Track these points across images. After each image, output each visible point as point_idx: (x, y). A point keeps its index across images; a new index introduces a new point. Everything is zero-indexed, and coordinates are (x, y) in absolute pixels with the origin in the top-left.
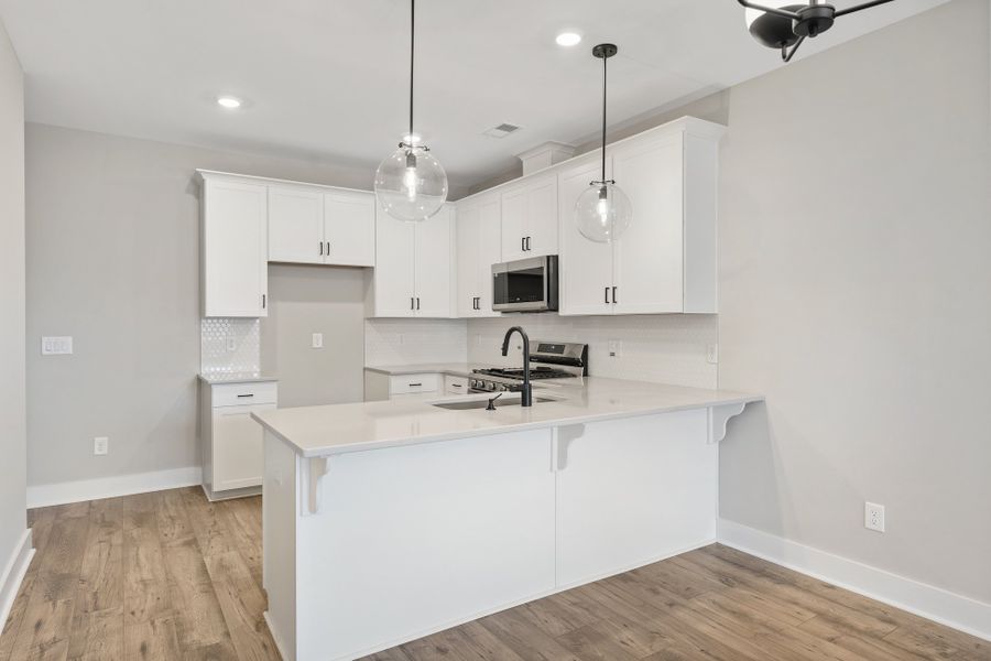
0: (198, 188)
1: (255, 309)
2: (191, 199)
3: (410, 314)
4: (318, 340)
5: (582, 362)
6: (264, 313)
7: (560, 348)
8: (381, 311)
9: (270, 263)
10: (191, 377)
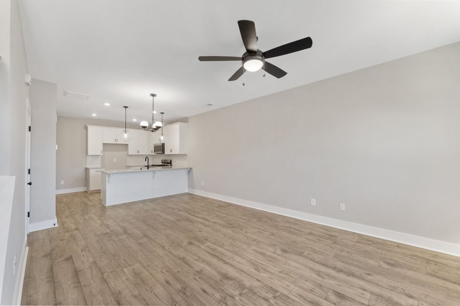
0: (86, 128)
1: (100, 153)
2: (84, 130)
3: (137, 154)
4: (115, 160)
5: (171, 163)
6: (102, 154)
7: (167, 161)
8: (130, 153)
9: (104, 144)
10: (84, 168)
